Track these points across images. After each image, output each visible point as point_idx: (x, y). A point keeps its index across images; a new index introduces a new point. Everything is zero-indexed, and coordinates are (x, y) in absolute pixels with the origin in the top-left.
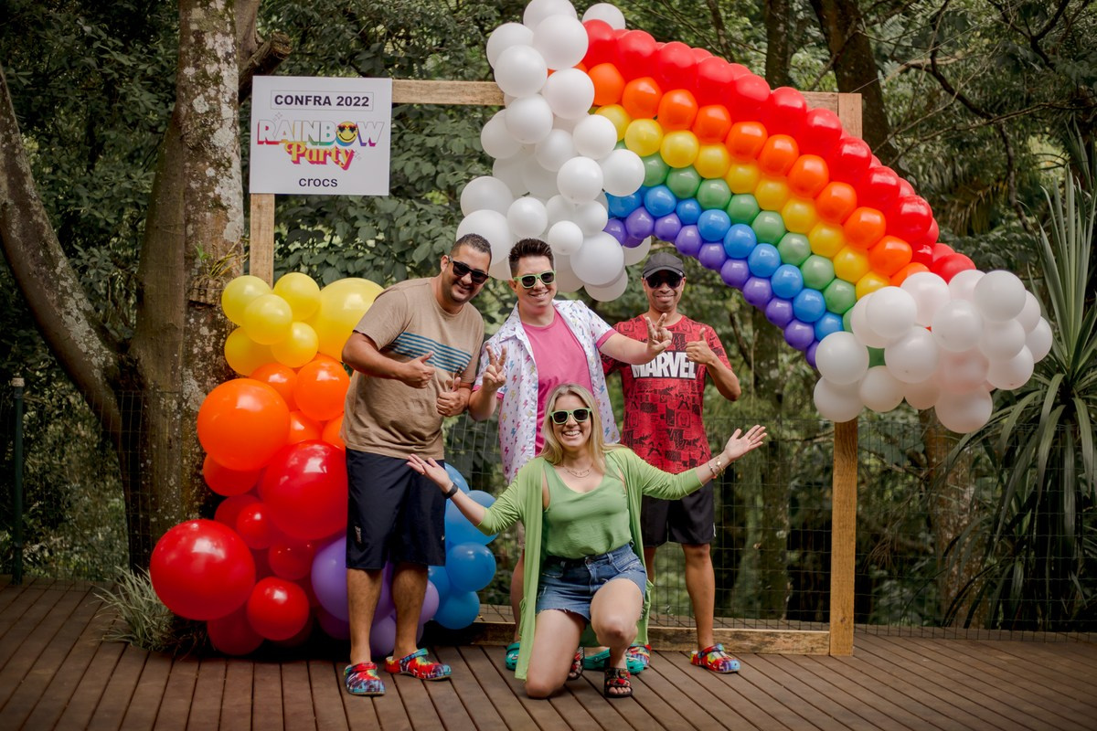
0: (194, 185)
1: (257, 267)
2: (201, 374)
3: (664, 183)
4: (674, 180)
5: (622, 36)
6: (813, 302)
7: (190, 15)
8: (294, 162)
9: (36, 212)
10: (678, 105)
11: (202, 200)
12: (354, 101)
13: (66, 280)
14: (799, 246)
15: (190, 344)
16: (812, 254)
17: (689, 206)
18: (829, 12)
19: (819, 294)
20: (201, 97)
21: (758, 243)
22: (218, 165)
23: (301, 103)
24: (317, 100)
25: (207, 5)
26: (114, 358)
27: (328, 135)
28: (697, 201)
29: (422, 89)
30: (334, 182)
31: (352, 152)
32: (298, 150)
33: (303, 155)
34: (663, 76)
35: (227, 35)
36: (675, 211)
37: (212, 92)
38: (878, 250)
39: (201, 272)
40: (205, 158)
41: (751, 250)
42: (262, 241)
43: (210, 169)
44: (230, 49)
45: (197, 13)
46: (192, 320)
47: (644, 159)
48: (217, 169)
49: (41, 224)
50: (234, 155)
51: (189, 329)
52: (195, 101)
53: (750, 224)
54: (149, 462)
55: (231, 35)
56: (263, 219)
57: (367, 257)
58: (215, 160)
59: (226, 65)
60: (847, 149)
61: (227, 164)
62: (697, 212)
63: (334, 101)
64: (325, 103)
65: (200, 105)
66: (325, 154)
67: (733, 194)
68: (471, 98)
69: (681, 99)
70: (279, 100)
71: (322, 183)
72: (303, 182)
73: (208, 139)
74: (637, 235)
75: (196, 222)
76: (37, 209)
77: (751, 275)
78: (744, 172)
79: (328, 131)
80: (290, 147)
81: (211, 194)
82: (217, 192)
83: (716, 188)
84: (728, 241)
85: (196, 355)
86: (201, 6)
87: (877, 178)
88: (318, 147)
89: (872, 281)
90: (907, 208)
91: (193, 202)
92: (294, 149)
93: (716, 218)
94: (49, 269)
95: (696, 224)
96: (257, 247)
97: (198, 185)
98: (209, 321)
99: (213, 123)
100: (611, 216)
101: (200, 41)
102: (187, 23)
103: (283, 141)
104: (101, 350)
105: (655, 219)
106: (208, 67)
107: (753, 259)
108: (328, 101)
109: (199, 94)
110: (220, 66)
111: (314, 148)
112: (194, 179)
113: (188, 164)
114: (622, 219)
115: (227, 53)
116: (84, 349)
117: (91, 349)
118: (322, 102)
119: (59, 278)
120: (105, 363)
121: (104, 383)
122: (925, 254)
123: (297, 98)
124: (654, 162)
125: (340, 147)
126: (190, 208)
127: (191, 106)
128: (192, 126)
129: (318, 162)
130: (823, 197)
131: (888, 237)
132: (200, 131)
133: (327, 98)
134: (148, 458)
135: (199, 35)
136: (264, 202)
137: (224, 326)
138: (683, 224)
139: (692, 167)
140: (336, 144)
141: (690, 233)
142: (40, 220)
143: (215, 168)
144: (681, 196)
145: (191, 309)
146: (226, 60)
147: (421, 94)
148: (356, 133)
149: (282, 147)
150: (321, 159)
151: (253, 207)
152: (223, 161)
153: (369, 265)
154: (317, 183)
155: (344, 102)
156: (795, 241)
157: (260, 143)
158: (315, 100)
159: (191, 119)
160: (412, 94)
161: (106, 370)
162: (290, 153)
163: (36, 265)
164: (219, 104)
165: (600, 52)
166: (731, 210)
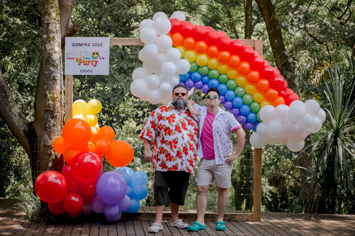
0: (46, 72)
1: (67, 98)
2: (49, 133)
3: (197, 71)
4: (201, 70)
5: (183, 23)
6: (246, 109)
7: (45, 18)
8: (79, 65)
9: (2, 81)
10: (201, 46)
11: (49, 77)
12: (98, 45)
13: (12, 103)
14: (241, 91)
15: (46, 123)
16: (246, 93)
17: (206, 78)
18: (265, 12)
19: (248, 106)
20: (48, 44)
21: (228, 90)
22: (53, 66)
23: (81, 45)
24: (86, 45)
25: (50, 15)
26: (27, 128)
27: (89, 56)
28: (208, 76)
29: (119, 40)
30: (91, 71)
31: (97, 61)
32: (80, 61)
33: (81, 62)
34: (196, 37)
35: (57, 24)
36: (201, 80)
37: (52, 43)
38: (267, 93)
39: (49, 100)
40: (50, 64)
41: (226, 92)
42: (69, 90)
43: (51, 67)
44: (58, 29)
45: (47, 17)
46: (46, 116)
47: (191, 63)
48: (54, 68)
49: (4, 85)
50: (59, 63)
51: (45, 119)
52: (46, 46)
53: (225, 84)
54: (39, 161)
55: (58, 24)
56: (69, 83)
57: (111, 94)
58: (53, 64)
59: (56, 34)
60: (257, 60)
61: (57, 66)
62: (208, 80)
63: (91, 45)
64: (88, 45)
65: (48, 47)
66: (88, 62)
67: (220, 74)
68: (135, 43)
69: (202, 44)
70: (74, 45)
71: (88, 71)
72: (81, 71)
73: (51, 58)
74: (189, 86)
75: (47, 84)
76: (2, 80)
77: (226, 100)
78: (224, 67)
79: (89, 55)
80: (77, 60)
81: (52, 75)
82: (54, 75)
83: (215, 72)
85: (47, 127)
86: (48, 15)
87: (267, 69)
88: (86, 60)
89: (265, 103)
90: (276, 79)
91: (46, 78)
92: (79, 60)
93: (215, 82)
94: (6, 99)
95: (208, 84)
96: (67, 92)
97: (48, 73)
98: (51, 116)
99: (52, 52)
100: (181, 80)
101: (48, 26)
102: (44, 21)
103: (75, 58)
104: (23, 125)
105: (195, 82)
106: (50, 35)
107: (226, 95)
108: (89, 45)
109: (48, 43)
110: (55, 34)
111: (85, 60)
112: (46, 70)
113: (44, 66)
114: (184, 82)
115: (57, 30)
116: (18, 125)
117: (20, 125)
118: (87, 45)
119: (9, 102)
120: (24, 129)
121: (24, 136)
122: (282, 93)
123: (79, 44)
124: (194, 64)
125: (94, 60)
126: (45, 80)
127: (45, 47)
128: (46, 53)
129: (86, 65)
130: (249, 75)
131: (270, 89)
132: (48, 55)
133: (89, 44)
134: (39, 160)
135: (48, 25)
136: (69, 78)
137: (56, 118)
138: (204, 84)
139: (206, 66)
140: (92, 58)
141: (206, 87)
142: (3, 84)
143: (53, 67)
144: (203, 75)
145: (46, 112)
146: (56, 32)
147: (119, 42)
148: (98, 55)
149: (75, 60)
150: (87, 63)
151: (66, 79)
152: (56, 65)
153: (112, 96)
154: (86, 71)
155: (94, 45)
156: (240, 89)
157: (68, 59)
158: (85, 45)
159: (45, 51)
160: (116, 42)
161: (25, 132)
162: (77, 62)
163: (2, 98)
164: (54, 46)
165: (176, 29)
166: (220, 79)
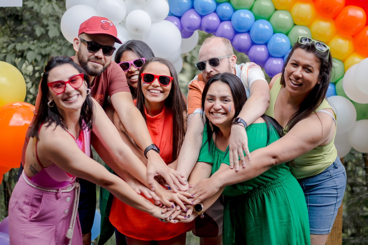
17: (225, 8)
21: (274, 33)
28: (231, 4)
36: (215, 12)
38: (361, 36)
41: (269, 38)
53: (268, 20)
62: (231, 11)
74: (189, 28)
77: (270, 56)
84: (253, 32)
89: (357, 58)
93: (245, 16)
95: (230, 20)
100: (171, 14)
105: (202, 17)
107: (270, 45)
114: (180, 18)
138: (221, 21)
141: (226, 27)
156: (301, 32)
166: (255, 9)
